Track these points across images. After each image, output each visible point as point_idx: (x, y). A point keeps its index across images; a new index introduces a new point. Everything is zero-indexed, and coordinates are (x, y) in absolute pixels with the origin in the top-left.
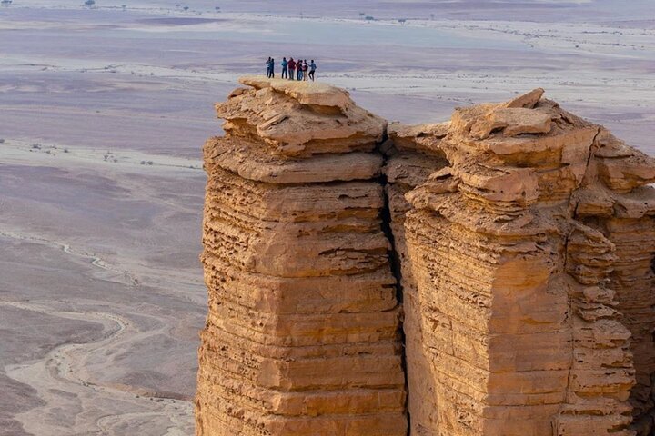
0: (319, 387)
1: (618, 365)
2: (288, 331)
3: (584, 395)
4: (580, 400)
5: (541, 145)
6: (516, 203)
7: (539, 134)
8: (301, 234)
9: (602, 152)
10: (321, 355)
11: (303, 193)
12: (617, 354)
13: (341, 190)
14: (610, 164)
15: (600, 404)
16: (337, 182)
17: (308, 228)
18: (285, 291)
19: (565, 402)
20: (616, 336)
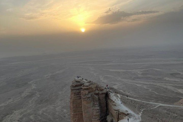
0: (76, 112)
1: (98, 112)
2: (73, 106)
3: (95, 116)
4: (94, 116)
5: (88, 87)
6: (85, 94)
7: (88, 86)
8: (75, 95)
9: (98, 87)
10: (77, 108)
11: (75, 91)
12: (98, 111)
13: (79, 90)
14: (98, 88)
15: (96, 117)
16: (79, 89)
17: (75, 94)
18: (73, 101)
19: (93, 117)
20: (98, 109)
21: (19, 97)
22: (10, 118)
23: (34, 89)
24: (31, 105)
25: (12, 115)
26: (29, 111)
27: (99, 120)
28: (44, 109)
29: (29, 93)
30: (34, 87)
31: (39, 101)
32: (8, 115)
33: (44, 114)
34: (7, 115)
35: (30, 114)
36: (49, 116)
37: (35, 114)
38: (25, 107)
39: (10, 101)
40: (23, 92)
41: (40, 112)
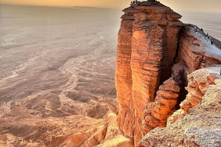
1: (158, 54)
12: (158, 52)
20: (159, 49)
21: (86, 44)
22: (74, 60)
23: (101, 40)
24: (95, 53)
25: (76, 59)
26: (93, 58)
27: (157, 67)
28: (108, 59)
29: (96, 42)
30: (102, 38)
31: (105, 51)
32: (74, 58)
33: (107, 62)
34: (71, 58)
35: (93, 61)
36: (112, 65)
37: (98, 62)
38: (90, 54)
39: (77, 46)
40: (90, 41)
41: (104, 61)
